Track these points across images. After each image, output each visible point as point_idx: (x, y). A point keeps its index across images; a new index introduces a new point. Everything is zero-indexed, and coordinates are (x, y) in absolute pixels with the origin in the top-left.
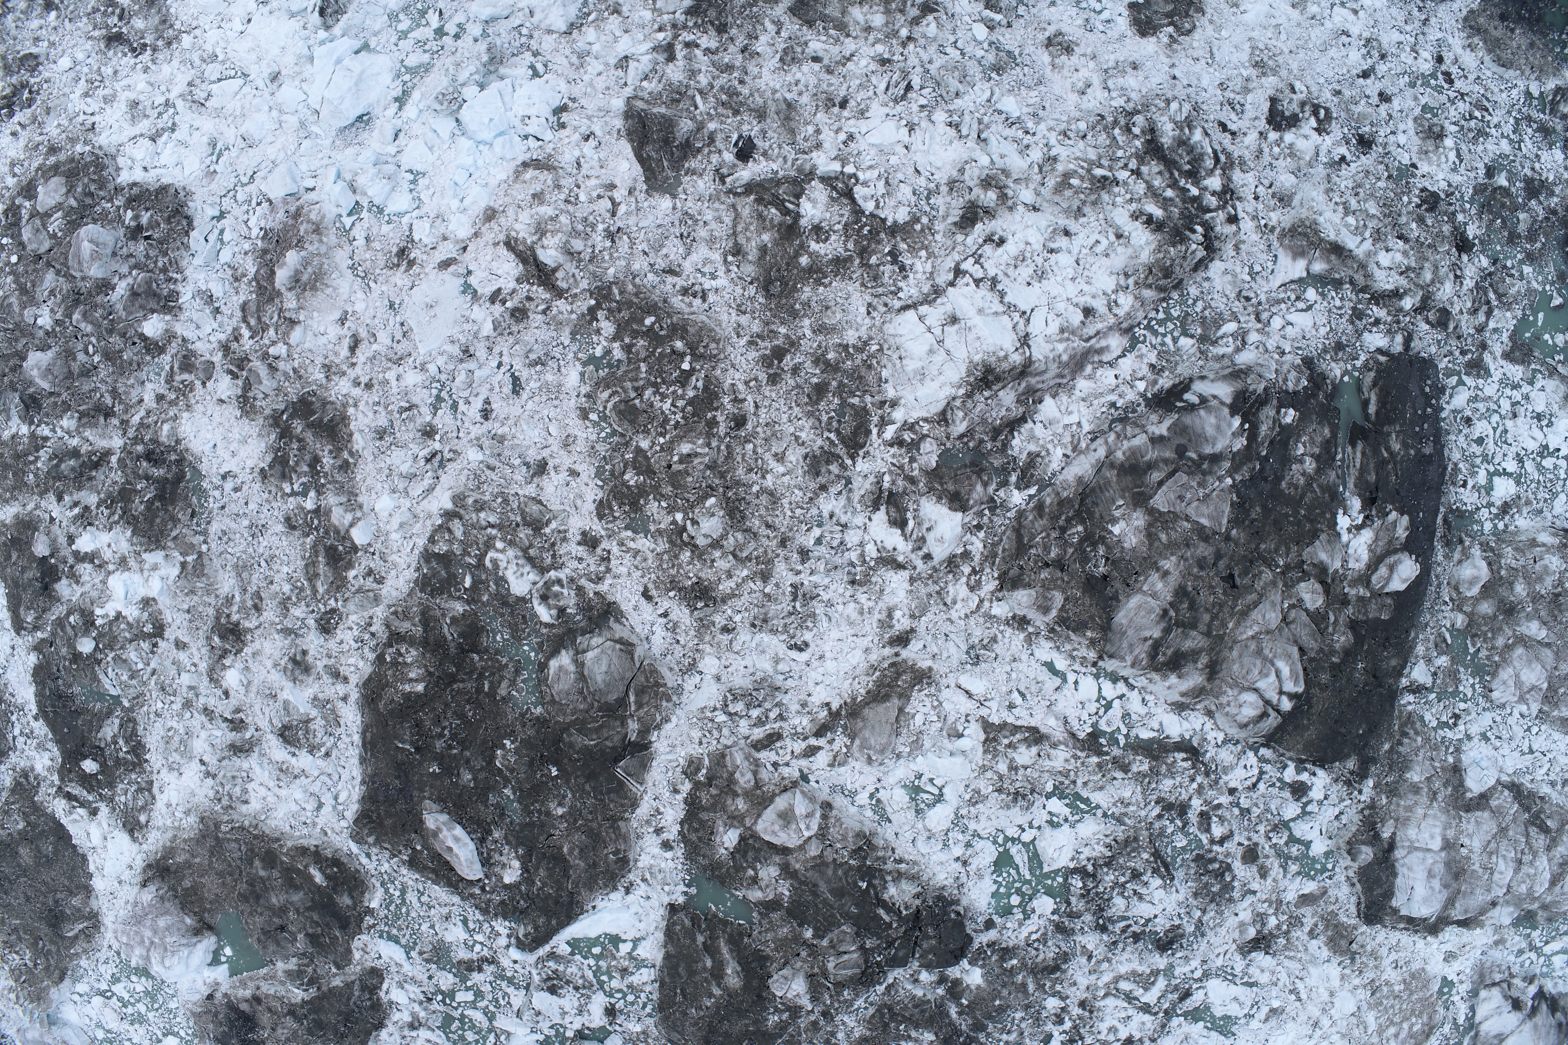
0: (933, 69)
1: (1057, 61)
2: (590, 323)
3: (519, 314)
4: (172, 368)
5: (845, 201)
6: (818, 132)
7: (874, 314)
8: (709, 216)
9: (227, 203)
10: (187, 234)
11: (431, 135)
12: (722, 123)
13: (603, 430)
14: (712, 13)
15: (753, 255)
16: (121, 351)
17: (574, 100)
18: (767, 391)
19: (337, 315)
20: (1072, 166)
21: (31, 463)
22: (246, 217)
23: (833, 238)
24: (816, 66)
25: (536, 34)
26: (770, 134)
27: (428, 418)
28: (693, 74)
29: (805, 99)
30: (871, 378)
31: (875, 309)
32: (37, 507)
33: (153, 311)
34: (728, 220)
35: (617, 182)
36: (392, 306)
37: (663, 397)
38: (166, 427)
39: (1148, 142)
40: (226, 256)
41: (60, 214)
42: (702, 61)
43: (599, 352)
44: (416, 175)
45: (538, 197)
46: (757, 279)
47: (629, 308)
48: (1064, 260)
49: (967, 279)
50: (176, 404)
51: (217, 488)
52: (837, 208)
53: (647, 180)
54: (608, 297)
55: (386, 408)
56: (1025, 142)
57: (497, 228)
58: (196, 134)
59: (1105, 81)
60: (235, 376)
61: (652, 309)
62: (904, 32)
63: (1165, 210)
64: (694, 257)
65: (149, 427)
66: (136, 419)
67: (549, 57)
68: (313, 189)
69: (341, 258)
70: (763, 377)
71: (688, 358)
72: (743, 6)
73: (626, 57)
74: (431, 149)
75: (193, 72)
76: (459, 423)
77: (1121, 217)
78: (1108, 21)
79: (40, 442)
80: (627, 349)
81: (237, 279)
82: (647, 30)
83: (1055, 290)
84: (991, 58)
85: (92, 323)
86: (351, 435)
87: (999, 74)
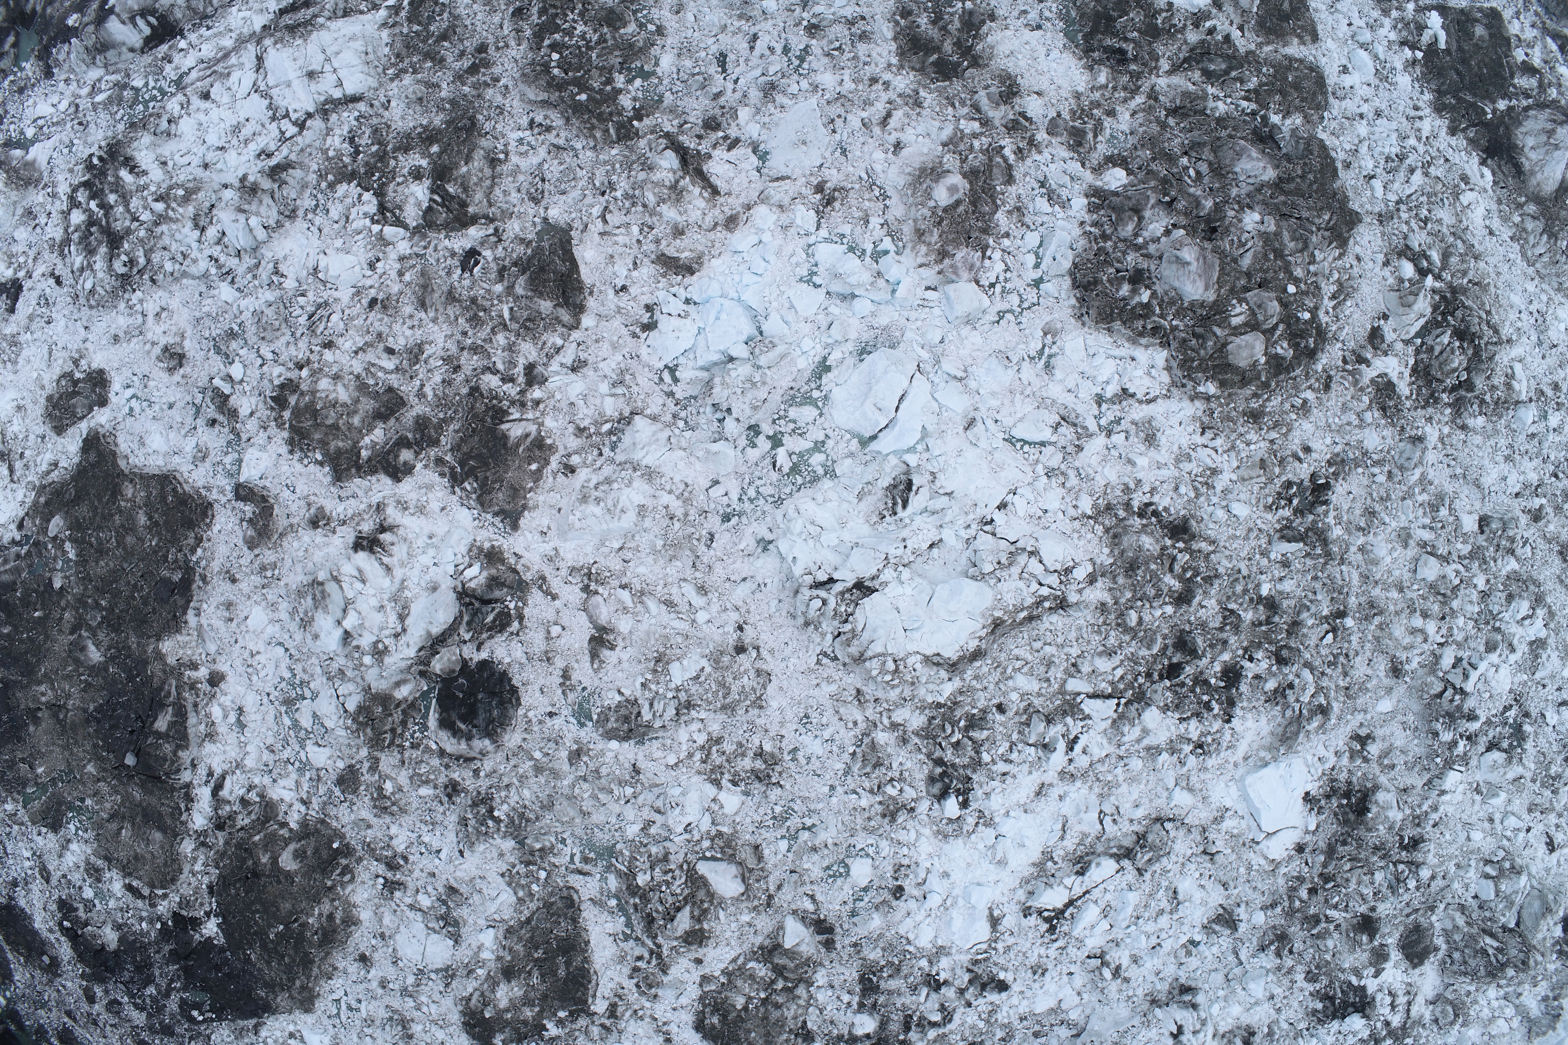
0: (288, 337)
1: (178, 339)
2: (642, 107)
3: (711, 124)
4: (1095, 136)
5: (389, 205)
6: (401, 274)
7: (383, 99)
8: (514, 197)
9: (1031, 296)
10: (1075, 265)
11: (790, 317)
12: (488, 291)
13: (644, 16)
14: (480, 407)
15: (479, 154)
16: (1154, 159)
17: (635, 335)
18: (491, 40)
19: (905, 152)
20: (181, 210)
21: (1266, 84)
22: (1008, 275)
23: (405, 171)
24: (391, 342)
25: (668, 418)
26: (443, 273)
27: (814, 42)
28: (510, 348)
29: (408, 310)
30: (398, 45)
31: (383, 105)
32: (1260, 45)
33: (1116, 194)
34: (497, 192)
35: (597, 238)
36: (844, 152)
37: (583, 37)
38: (1102, 79)
39: (118, 248)
40: (1032, 239)
41: (1235, 321)
42: (499, 360)
43: (638, 82)
44: (809, 280)
45: (678, 232)
46: (480, 135)
47: (601, 114)
48: (213, 139)
49: (294, 116)
50: (1091, 103)
51: (1047, 19)
52: (398, 199)
53: (569, 241)
54: (620, 126)
55: (856, 58)
56: (219, 248)
57: (726, 209)
58: (1071, 385)
59: (144, 322)
60: (1023, 114)
61: (578, 108)
62: (305, 373)
63: (118, 178)
64: (535, 160)
65: (1125, 89)
66: (1140, 99)
67: (657, 388)
68: (928, 288)
69: (897, 209)
70: (491, 50)
71: (553, 64)
72: (452, 419)
73: (574, 370)
74: (792, 307)
75: (1077, 464)
76: (783, 35)
77: (156, 174)
78: (128, 387)
79: (1253, 96)
80: (609, 81)
81: (1018, 209)
82: (552, 402)
83: (226, 114)
84: (234, 345)
85: (1189, 195)
86: (895, 39)
87: (232, 329)
